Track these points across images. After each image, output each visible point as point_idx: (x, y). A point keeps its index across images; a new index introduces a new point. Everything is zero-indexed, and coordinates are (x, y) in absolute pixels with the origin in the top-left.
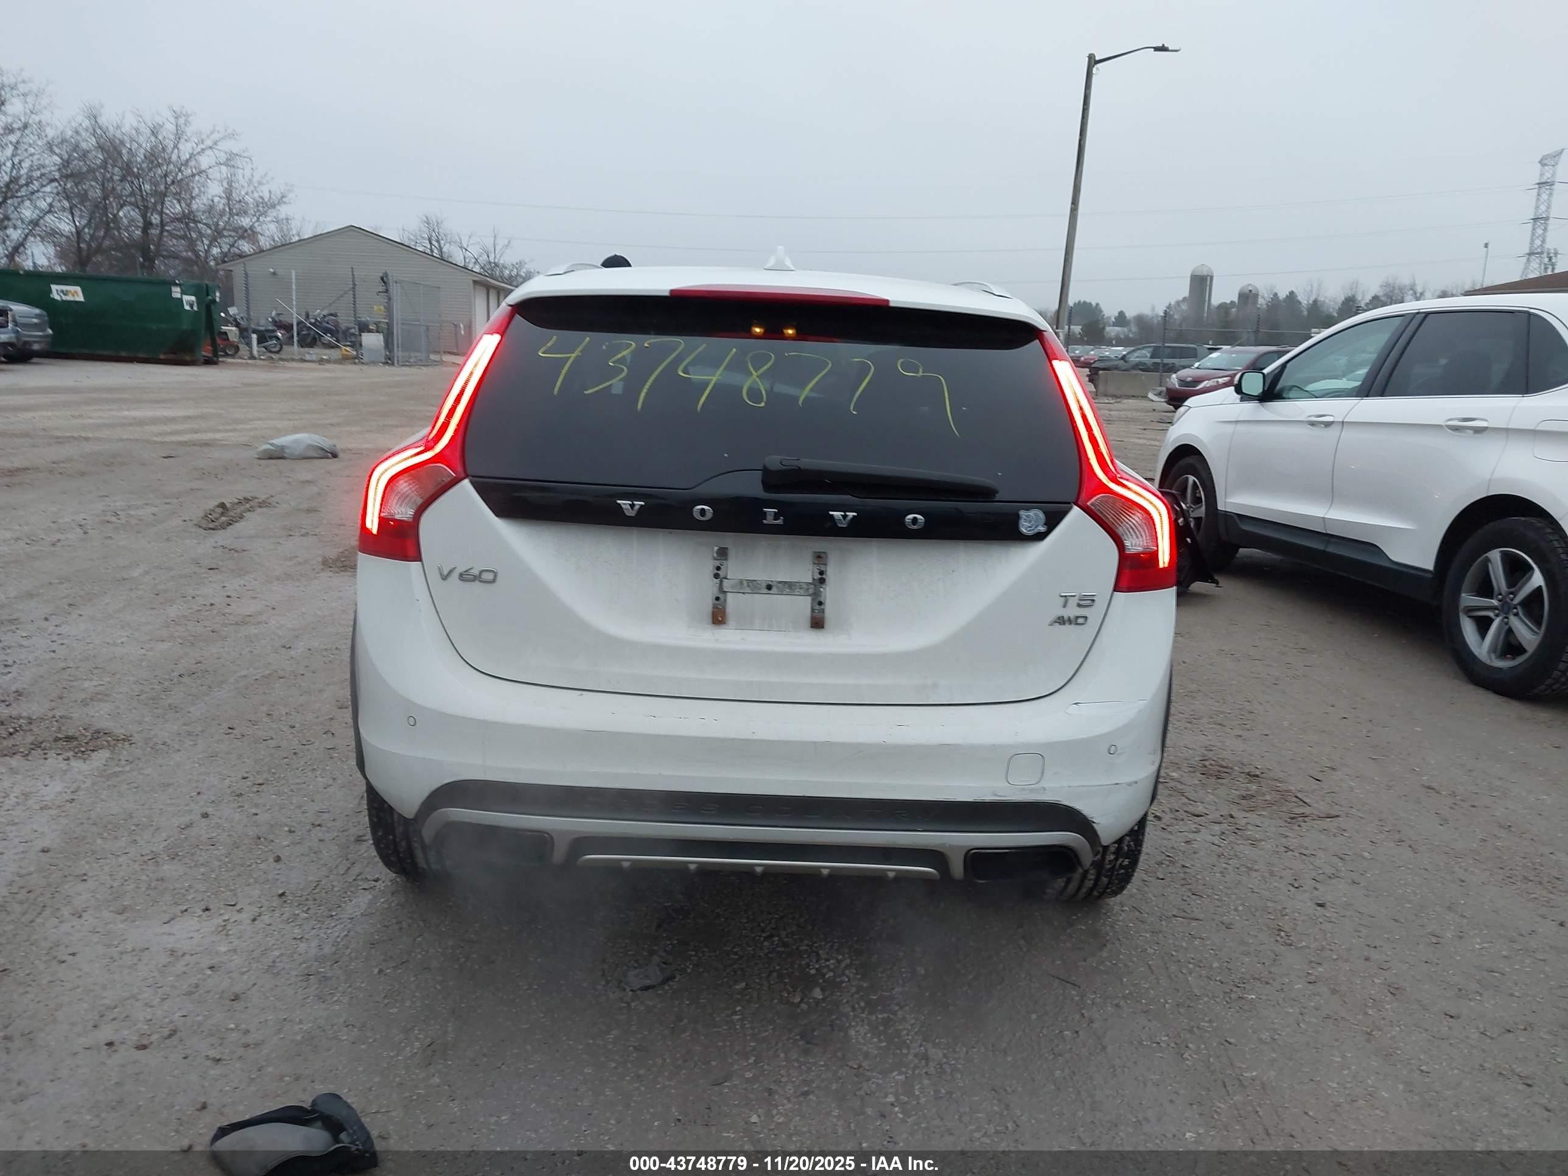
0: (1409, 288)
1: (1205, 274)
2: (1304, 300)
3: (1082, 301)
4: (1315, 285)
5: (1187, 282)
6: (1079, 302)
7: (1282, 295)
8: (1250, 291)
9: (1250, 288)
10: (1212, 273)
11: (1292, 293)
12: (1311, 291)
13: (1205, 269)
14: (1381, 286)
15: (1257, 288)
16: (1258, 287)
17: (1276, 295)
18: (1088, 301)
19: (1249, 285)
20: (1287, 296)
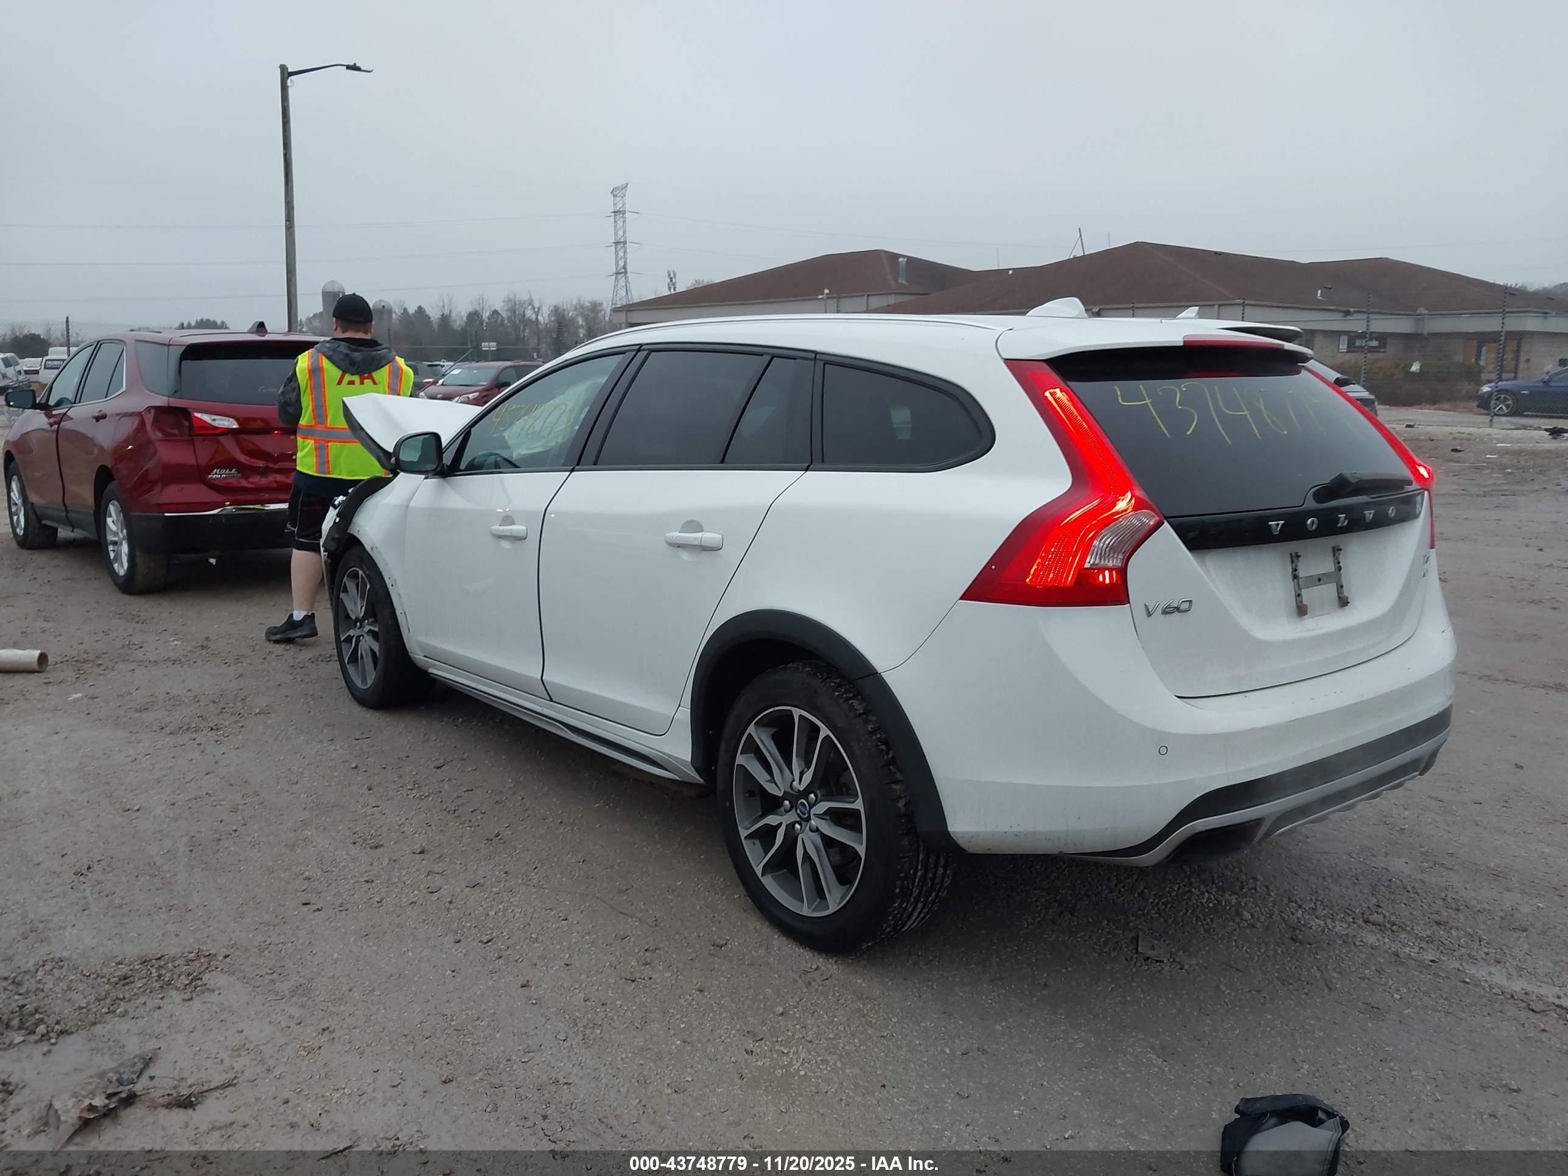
0: (527, 303)
1: (337, 290)
2: (434, 314)
3: (205, 318)
4: (446, 301)
5: (320, 299)
6: (202, 320)
7: (412, 310)
8: (383, 307)
9: (383, 304)
10: (343, 289)
11: (420, 308)
12: (444, 306)
13: (336, 286)
14: (504, 301)
15: (389, 304)
16: (392, 304)
17: (405, 310)
18: (212, 319)
19: (381, 301)
20: (416, 311)
